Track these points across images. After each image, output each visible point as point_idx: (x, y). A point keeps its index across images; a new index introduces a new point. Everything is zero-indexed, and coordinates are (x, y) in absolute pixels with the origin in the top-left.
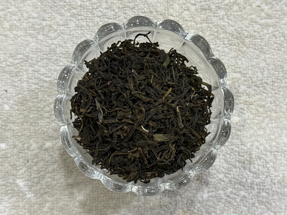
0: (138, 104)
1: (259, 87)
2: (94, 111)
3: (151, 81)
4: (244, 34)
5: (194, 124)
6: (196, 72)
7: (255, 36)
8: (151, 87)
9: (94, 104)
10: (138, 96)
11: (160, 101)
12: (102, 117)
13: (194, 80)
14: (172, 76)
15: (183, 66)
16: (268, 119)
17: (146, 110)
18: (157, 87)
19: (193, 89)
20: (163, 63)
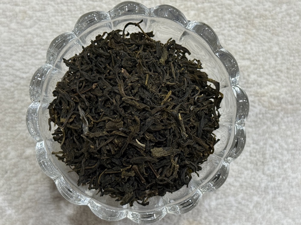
0: (131, 112)
1: (272, 76)
2: (77, 121)
3: (146, 83)
4: (252, 14)
5: (200, 131)
6: (200, 66)
7: (266, 16)
8: (147, 90)
9: (77, 112)
10: (130, 102)
11: (158, 108)
12: (87, 128)
13: (198, 76)
14: (171, 74)
15: (184, 61)
16: (283, 113)
17: (140, 120)
18: (154, 89)
19: (197, 88)
20: (160, 58)
